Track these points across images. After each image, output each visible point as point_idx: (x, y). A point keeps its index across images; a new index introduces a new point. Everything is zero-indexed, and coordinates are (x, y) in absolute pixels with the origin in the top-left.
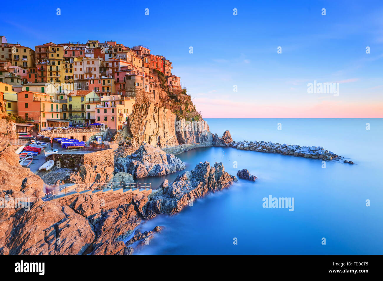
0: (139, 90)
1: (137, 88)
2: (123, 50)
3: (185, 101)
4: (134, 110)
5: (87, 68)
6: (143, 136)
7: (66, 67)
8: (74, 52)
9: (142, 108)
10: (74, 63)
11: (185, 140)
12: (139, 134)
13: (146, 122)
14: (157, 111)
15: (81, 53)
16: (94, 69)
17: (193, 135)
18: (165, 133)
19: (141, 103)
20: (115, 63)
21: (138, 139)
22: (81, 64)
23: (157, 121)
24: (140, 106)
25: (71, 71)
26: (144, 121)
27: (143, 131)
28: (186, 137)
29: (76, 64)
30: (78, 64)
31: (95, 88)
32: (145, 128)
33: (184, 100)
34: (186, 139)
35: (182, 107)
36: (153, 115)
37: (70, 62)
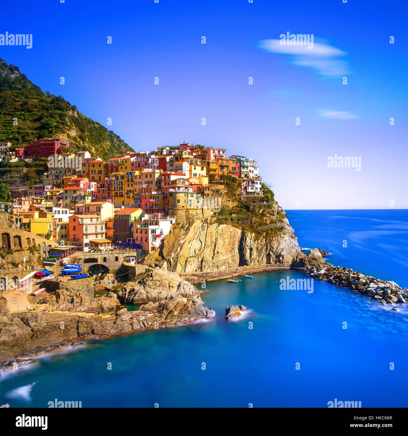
0: (181, 207)
1: (179, 206)
2: (183, 158)
3: (261, 211)
4: (172, 231)
5: (145, 181)
6: (177, 258)
7: (128, 182)
8: (139, 163)
9: (182, 227)
10: (134, 177)
11: (249, 260)
12: (172, 256)
13: (184, 243)
14: (206, 228)
15: (146, 165)
16: (152, 182)
17: (262, 255)
18: (216, 252)
19: (183, 221)
20: (167, 177)
21: (170, 261)
22: (140, 178)
23: (203, 240)
24: (181, 225)
25: (132, 186)
26: (182, 242)
27: (178, 252)
28: (251, 256)
29: (136, 178)
30: (138, 178)
31: (146, 204)
32: (181, 250)
33: (260, 209)
34: (251, 259)
35: (254, 219)
36: (198, 233)
37: (131, 177)
